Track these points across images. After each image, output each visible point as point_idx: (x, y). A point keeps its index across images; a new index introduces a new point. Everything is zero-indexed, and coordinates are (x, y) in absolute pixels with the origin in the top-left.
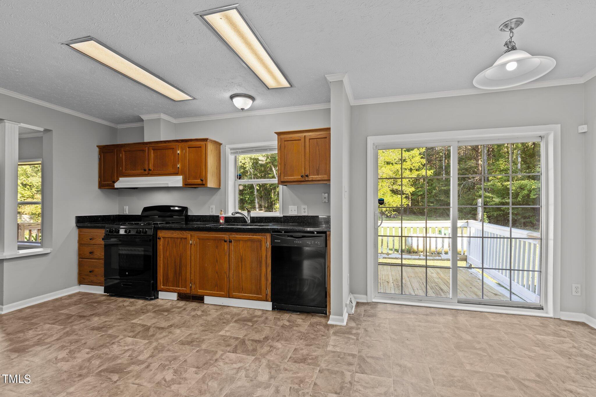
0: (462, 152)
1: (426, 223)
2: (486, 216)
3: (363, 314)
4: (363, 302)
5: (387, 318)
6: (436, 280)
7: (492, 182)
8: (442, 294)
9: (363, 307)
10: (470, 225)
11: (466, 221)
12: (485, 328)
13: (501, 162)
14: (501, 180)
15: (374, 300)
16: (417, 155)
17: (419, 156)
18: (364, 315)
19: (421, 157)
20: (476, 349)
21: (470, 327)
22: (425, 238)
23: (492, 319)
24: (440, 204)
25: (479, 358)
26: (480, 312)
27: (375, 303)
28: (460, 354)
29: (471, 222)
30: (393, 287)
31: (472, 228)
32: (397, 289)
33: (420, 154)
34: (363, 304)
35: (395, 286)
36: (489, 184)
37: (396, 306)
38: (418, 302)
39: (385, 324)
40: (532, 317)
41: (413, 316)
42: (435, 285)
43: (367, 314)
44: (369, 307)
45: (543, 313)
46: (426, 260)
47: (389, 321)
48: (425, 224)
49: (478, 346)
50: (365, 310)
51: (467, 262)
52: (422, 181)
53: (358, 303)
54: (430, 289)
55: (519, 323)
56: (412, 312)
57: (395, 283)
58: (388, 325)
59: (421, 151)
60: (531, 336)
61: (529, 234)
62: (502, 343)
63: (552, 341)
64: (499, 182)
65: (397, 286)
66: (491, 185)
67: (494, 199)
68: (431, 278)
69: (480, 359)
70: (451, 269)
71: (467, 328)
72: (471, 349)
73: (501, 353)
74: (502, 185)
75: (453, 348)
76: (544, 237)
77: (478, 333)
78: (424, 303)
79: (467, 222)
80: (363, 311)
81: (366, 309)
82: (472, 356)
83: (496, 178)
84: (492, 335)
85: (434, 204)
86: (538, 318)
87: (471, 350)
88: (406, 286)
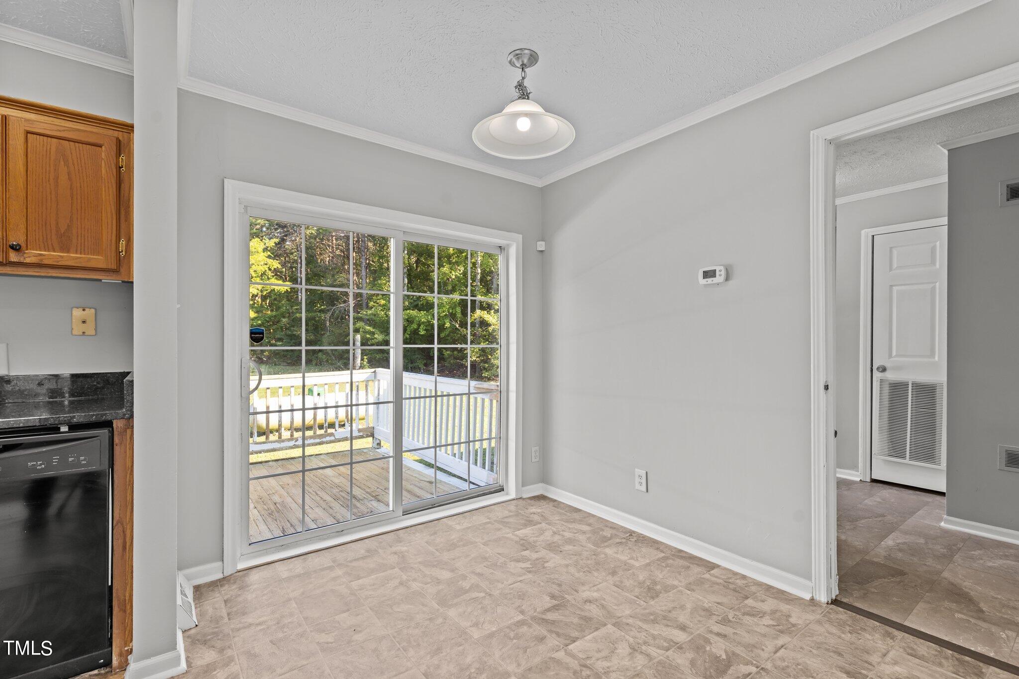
0: (328, 259)
1: (304, 377)
2: (366, 360)
3: (224, 613)
4: (212, 582)
5: (290, 600)
6: (336, 481)
7: (373, 309)
8: (358, 505)
9: (218, 595)
10: (378, 377)
11: (373, 370)
12: (458, 547)
13: (384, 282)
14: (384, 308)
15: (240, 566)
16: (260, 250)
17: (262, 254)
18: (228, 614)
19: (267, 256)
20: (466, 592)
21: (438, 553)
22: (349, 408)
23: (458, 527)
24: (293, 343)
25: (480, 606)
26: (436, 522)
27: (245, 572)
28: (452, 613)
29: (380, 370)
30: (260, 518)
31: (381, 381)
32: (269, 519)
33: (265, 250)
34: (214, 585)
35: (263, 513)
36: (370, 312)
37: (296, 562)
38: (338, 536)
39: (291, 615)
40: (496, 506)
41: (339, 572)
42: (338, 491)
43: (235, 609)
44: (234, 587)
45: (503, 495)
46: (304, 446)
47: (296, 603)
48: (302, 379)
49: (466, 585)
50: (226, 602)
51: (373, 438)
52: (260, 300)
53: (197, 589)
54: (333, 500)
55: (489, 520)
56: (334, 561)
57: (259, 507)
58: (300, 615)
59: (267, 245)
60: (510, 535)
61: (477, 386)
62: (489, 564)
63: (533, 534)
64: (382, 310)
65: (267, 512)
66: (372, 314)
67: (376, 336)
68: (325, 478)
69: (481, 608)
70: (391, 459)
71: (435, 558)
72: (461, 595)
73: (498, 581)
74: (386, 315)
75: (436, 606)
76: (504, 389)
77: (454, 559)
78: (348, 534)
79: (375, 372)
80: (223, 605)
81: (229, 596)
82: (469, 609)
83: (377, 303)
84: (472, 556)
85: (282, 342)
86: (502, 504)
87: (462, 597)
88: (285, 507)
